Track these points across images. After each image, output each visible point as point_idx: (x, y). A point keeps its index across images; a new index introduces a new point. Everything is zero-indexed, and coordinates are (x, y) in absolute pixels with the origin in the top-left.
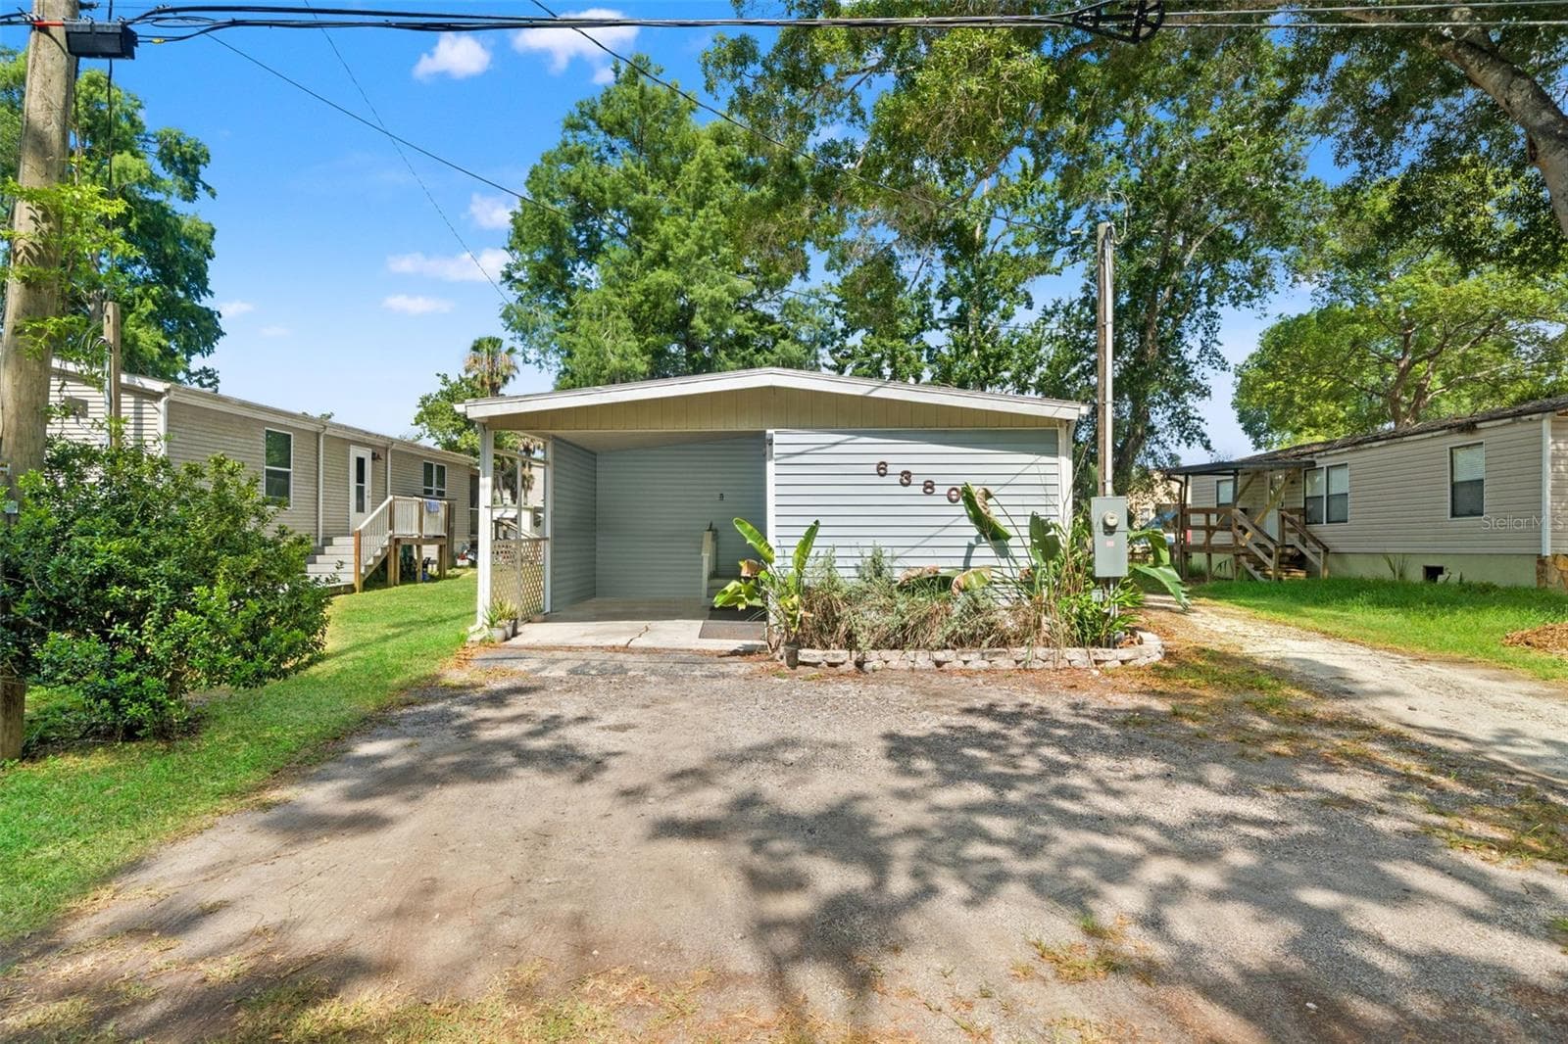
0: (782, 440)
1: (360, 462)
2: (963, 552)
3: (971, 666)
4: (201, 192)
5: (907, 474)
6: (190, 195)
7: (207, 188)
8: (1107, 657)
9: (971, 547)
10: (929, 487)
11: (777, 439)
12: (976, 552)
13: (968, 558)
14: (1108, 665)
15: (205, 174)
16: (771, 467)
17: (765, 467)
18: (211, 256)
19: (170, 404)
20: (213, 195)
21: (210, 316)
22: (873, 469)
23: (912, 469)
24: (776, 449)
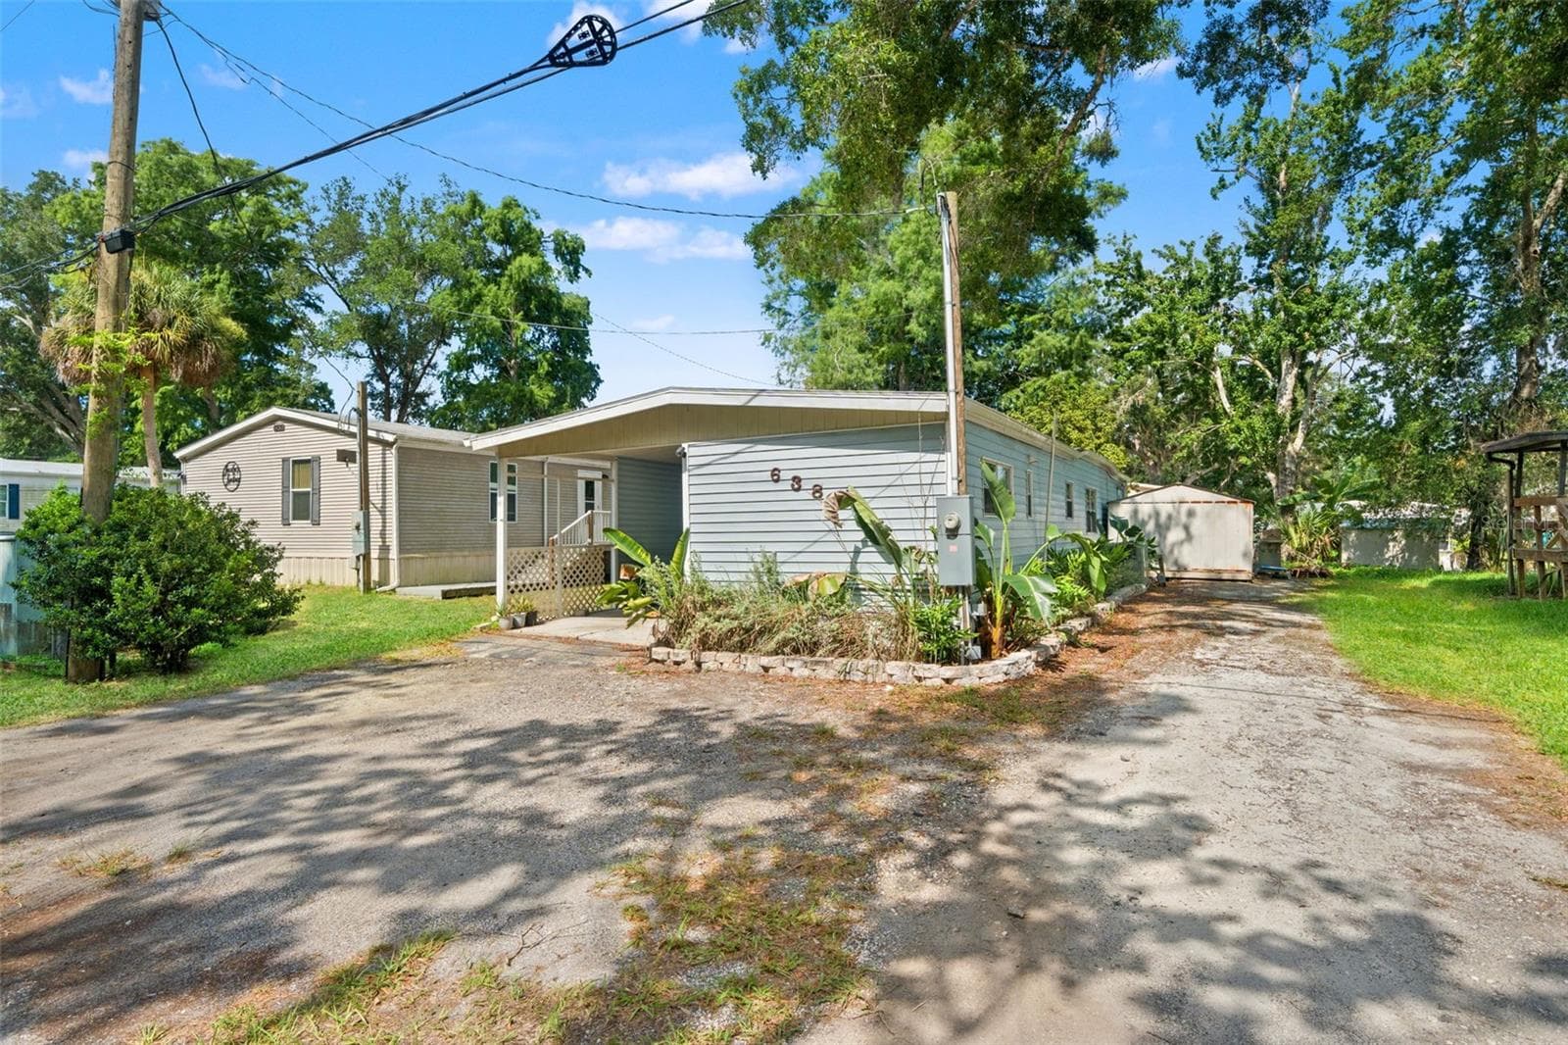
0: (696, 452)
1: (589, 486)
2: (847, 558)
3: (795, 674)
4: (582, 273)
5: (797, 480)
6: (574, 277)
7: (586, 270)
8: (927, 675)
9: (857, 552)
10: (818, 491)
11: (689, 451)
12: (862, 558)
13: (854, 563)
14: (928, 683)
15: (584, 260)
16: (685, 476)
17: (680, 478)
18: (590, 323)
19: (399, 449)
20: (590, 275)
21: (592, 369)
22: (767, 476)
23: (801, 474)
24: (690, 461)
